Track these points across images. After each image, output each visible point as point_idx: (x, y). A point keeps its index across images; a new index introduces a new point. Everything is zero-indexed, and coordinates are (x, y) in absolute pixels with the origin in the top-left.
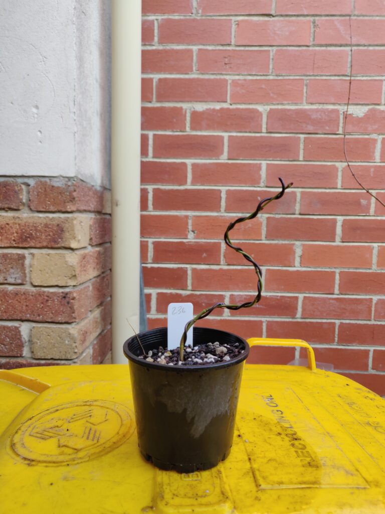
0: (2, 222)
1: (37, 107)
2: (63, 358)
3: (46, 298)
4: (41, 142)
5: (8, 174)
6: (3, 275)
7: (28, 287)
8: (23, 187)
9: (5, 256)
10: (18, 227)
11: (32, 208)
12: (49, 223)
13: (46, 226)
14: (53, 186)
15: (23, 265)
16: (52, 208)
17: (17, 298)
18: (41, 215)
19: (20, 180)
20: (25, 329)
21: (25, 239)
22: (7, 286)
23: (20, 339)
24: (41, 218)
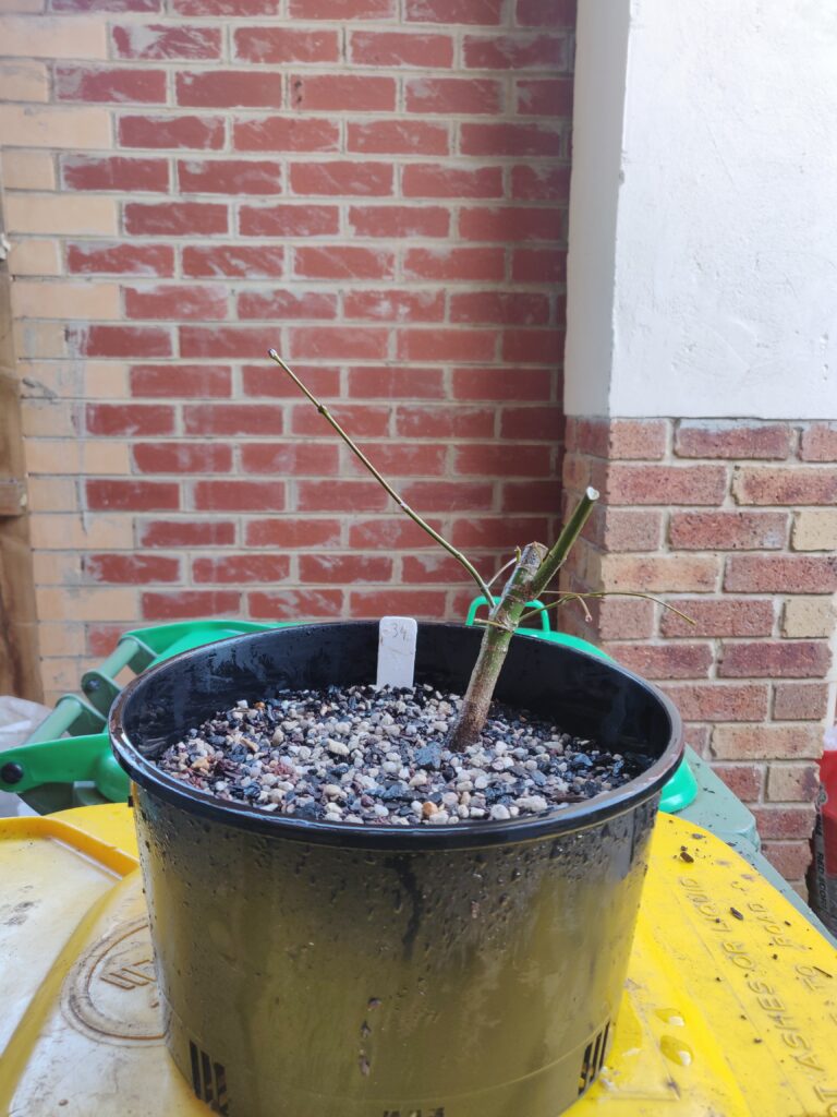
0: (765, 475)
1: (826, 337)
2: (821, 635)
3: (808, 565)
4: (826, 379)
5: (782, 417)
6: (759, 539)
7: (785, 554)
8: (795, 432)
9: (763, 516)
10: (783, 480)
11: (803, 457)
12: (822, 475)
13: (820, 479)
14: (832, 432)
15: (784, 525)
16: (827, 458)
17: (774, 566)
18: (813, 466)
19: (792, 425)
20: (777, 602)
21: (791, 495)
22: (759, 552)
23: (771, 615)
24: (812, 469)
